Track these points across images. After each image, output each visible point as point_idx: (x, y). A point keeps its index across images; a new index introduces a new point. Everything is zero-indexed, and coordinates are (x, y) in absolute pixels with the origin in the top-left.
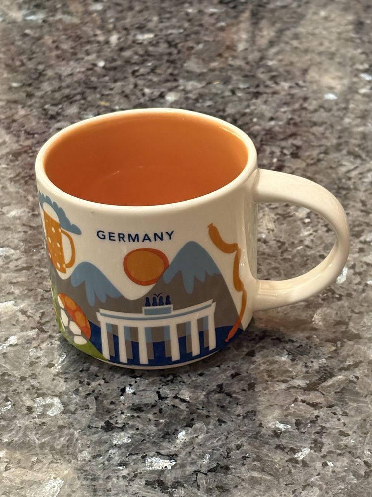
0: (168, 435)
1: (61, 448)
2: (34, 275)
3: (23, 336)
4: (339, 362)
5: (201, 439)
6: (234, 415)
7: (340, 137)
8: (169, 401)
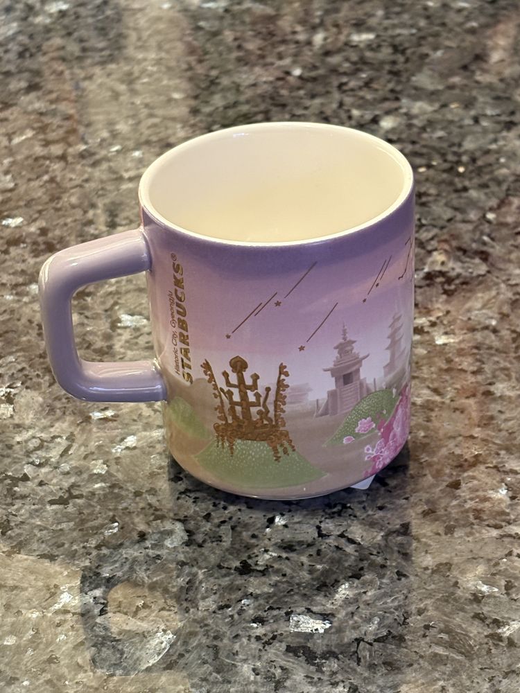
0: (326, 585)
1: (178, 591)
3: (145, 436)
5: (370, 596)
6: (421, 568)
8: (330, 540)
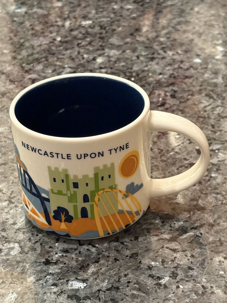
0: (83, 267)
1: (17, 274)
2: (9, 168)
4: (191, 224)
5: (103, 270)
6: (124, 256)
7: (201, 86)
8: (85, 247)
